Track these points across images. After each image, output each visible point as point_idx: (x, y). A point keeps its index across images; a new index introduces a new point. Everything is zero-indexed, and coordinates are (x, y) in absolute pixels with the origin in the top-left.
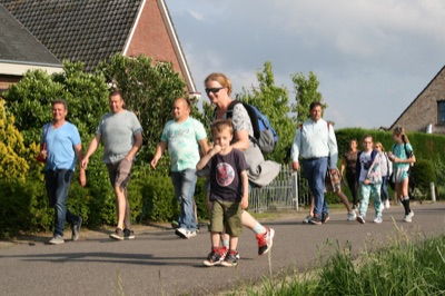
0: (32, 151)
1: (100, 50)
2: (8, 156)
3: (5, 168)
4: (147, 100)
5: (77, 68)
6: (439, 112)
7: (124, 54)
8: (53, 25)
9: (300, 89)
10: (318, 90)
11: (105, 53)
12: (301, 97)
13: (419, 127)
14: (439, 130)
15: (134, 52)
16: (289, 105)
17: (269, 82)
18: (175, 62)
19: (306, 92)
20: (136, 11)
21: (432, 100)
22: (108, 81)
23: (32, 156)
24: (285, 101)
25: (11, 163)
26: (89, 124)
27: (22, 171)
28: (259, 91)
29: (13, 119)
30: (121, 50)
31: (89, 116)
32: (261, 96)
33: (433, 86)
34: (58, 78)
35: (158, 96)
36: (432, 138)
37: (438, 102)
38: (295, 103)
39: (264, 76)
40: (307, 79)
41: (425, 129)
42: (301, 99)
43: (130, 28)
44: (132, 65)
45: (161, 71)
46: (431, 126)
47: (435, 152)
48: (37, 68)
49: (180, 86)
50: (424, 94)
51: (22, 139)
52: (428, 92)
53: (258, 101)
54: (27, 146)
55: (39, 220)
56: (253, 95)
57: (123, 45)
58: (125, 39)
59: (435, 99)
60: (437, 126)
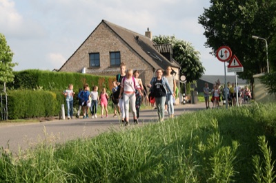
6: (90, 60)
13: (78, 69)
14: (90, 71)
21: (86, 53)
33: (87, 44)
36: (85, 76)
37: (90, 54)
41: (81, 71)
46: (85, 69)
50: (81, 48)
52: (84, 47)
59: (88, 52)
60: (88, 68)
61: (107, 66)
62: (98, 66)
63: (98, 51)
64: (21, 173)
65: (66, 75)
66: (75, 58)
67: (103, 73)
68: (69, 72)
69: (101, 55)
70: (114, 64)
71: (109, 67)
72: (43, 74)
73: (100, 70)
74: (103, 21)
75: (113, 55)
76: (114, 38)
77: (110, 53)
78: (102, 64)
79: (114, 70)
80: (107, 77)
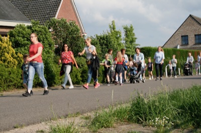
0: (18, 57)
1: (46, 16)
2: (9, 58)
3: (8, 64)
4: (65, 36)
5: (37, 24)
6: (182, 40)
7: (56, 18)
8: (27, 6)
9: (126, 32)
10: (134, 32)
11: (48, 17)
12: (126, 35)
13: (174, 46)
14: (182, 47)
15: (60, 17)
16: (122, 38)
17: (114, 29)
18: (76, 21)
19: (128, 32)
22: (49, 28)
23: (18, 59)
24: (120, 36)
25: (11, 62)
27: (15, 65)
28: (110, 32)
29: (11, 44)
30: (54, 16)
32: (111, 34)
33: (180, 30)
34: (29, 27)
36: (179, 50)
37: (182, 36)
38: (124, 37)
39: (112, 26)
40: (129, 27)
41: (176, 47)
42: (127, 35)
43: (58, 7)
44: (59, 22)
45: (71, 25)
46: (179, 46)
47: (180, 56)
49: (78, 30)
50: (176, 33)
51: (14, 52)
52: (178, 32)
53: (110, 36)
54: (17, 55)
55: (22, 84)
56: (107, 34)
57: (55, 14)
58: (56, 12)
59: (180, 35)
60: (181, 46)
61: (193, 44)
62: (188, 44)
63: (187, 34)
64: (150, 108)
65: (168, 50)
66: (172, 39)
67: (190, 48)
68: (169, 48)
69: (189, 37)
70: (197, 42)
71: (194, 45)
72: (154, 50)
73: (189, 46)
74: (190, 15)
75: (197, 37)
76: (198, 25)
77: (195, 35)
78: (189, 42)
79: (197, 46)
80: (193, 50)
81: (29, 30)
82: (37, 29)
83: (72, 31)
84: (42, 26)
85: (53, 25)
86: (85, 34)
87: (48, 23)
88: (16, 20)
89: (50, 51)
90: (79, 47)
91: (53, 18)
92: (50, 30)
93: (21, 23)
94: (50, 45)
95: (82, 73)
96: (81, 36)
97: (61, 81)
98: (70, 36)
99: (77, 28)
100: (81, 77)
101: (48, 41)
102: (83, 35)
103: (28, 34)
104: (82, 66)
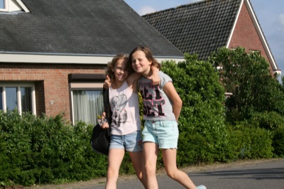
1: (211, 45)
4: (243, 77)
5: (193, 58)
7: (227, 47)
11: (215, 47)
15: (234, 45)
18: (262, 50)
20: (234, 18)
22: (217, 65)
26: (202, 95)
30: (225, 45)
31: (202, 89)
34: (182, 65)
35: (250, 75)
43: (230, 29)
44: (232, 54)
45: (252, 57)
48: (167, 59)
49: (266, 67)
57: (226, 41)
58: (228, 37)
81: (182, 70)
82: (194, 67)
83: (255, 68)
84: (202, 62)
85: (223, 58)
86: (278, 72)
87: (214, 56)
88: (162, 55)
89: (218, 102)
90: (269, 94)
91: (222, 48)
92: (218, 68)
93: (169, 60)
94: (218, 93)
95: (274, 139)
96: (271, 76)
97: (238, 153)
98: (252, 76)
99: (263, 62)
100: (272, 145)
101: (215, 86)
102: (274, 73)
103: (181, 76)
104: (274, 126)
